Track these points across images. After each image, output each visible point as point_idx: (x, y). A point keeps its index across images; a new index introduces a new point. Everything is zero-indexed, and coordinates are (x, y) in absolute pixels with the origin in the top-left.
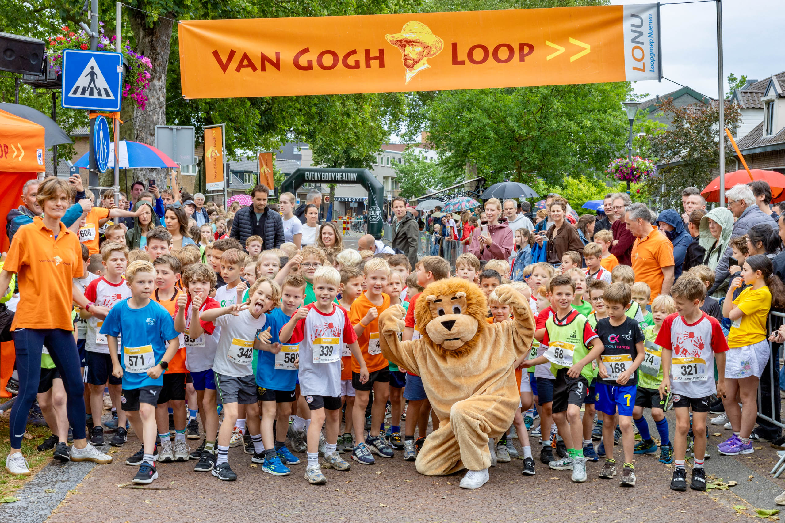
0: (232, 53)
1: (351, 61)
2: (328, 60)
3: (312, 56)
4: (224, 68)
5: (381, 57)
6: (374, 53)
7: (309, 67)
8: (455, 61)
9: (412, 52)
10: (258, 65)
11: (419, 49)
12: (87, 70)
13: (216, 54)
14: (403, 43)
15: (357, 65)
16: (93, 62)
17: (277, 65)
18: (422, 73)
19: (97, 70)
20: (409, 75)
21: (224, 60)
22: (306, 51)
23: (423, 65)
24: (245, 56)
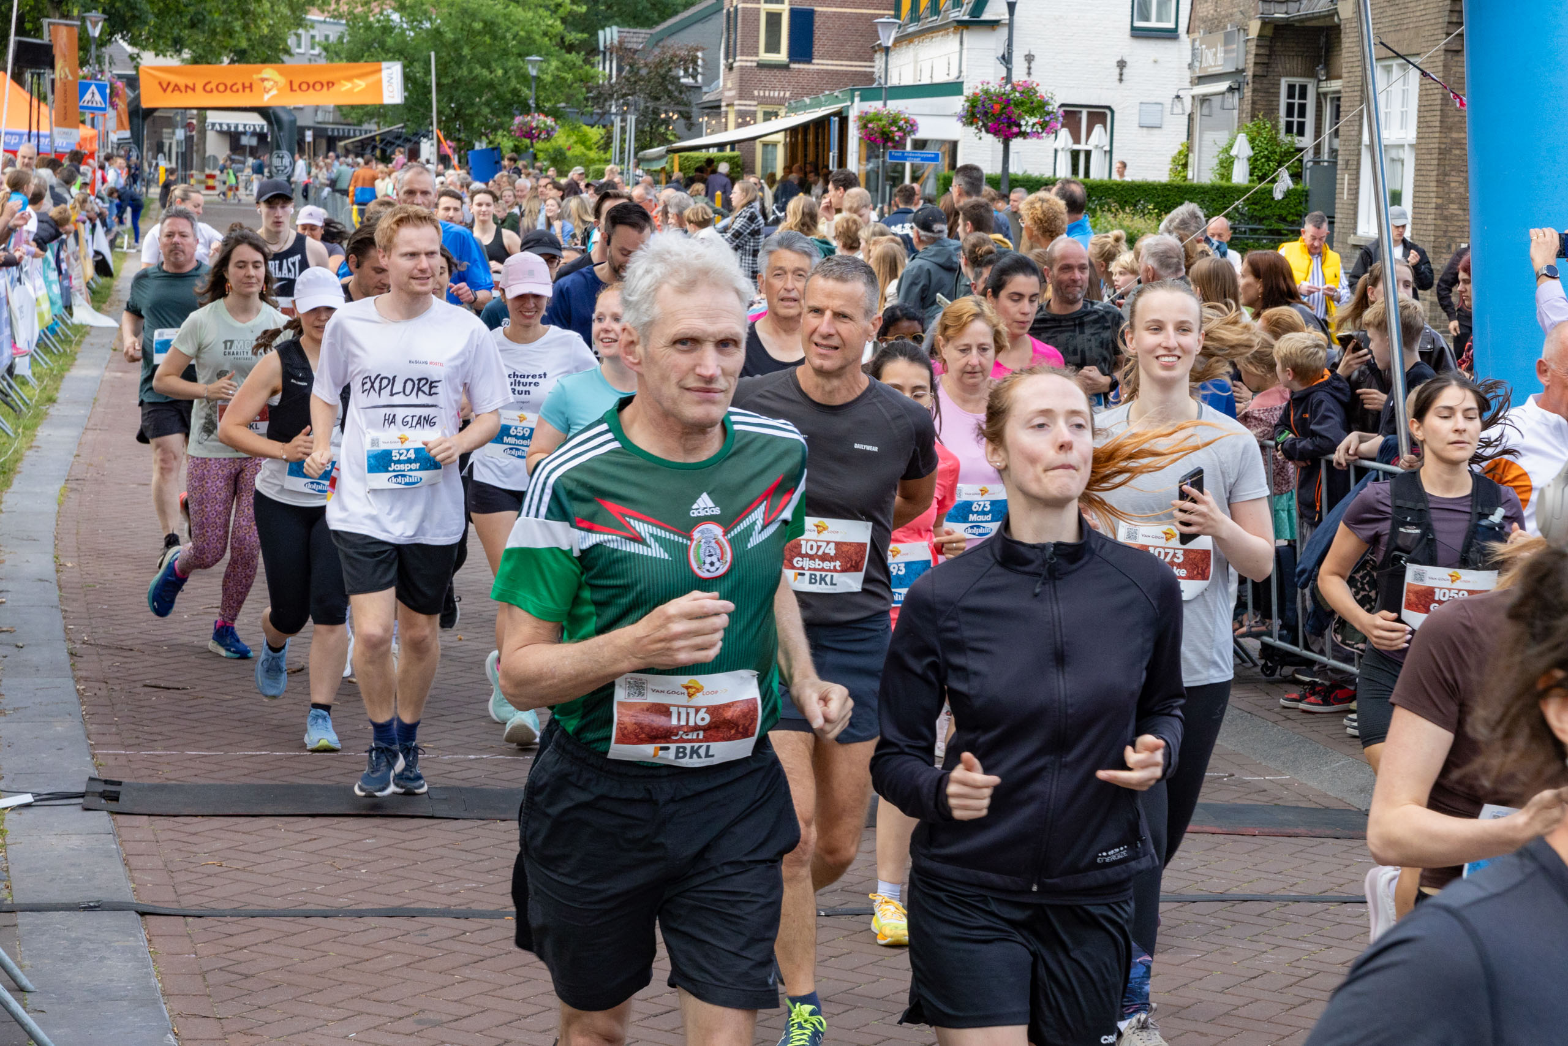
0: (169, 84)
1: (234, 88)
2: (222, 88)
3: (213, 85)
4: (165, 90)
5: (251, 86)
6: (247, 85)
7: (212, 91)
8: (292, 90)
9: (268, 84)
10: (183, 89)
11: (271, 83)
12: (90, 91)
13: (160, 84)
14: (263, 80)
15: (238, 91)
16: (93, 87)
17: (194, 90)
18: (273, 97)
19: (96, 91)
20: (266, 97)
21: (165, 86)
22: (209, 83)
23: (274, 92)
24: (176, 85)
